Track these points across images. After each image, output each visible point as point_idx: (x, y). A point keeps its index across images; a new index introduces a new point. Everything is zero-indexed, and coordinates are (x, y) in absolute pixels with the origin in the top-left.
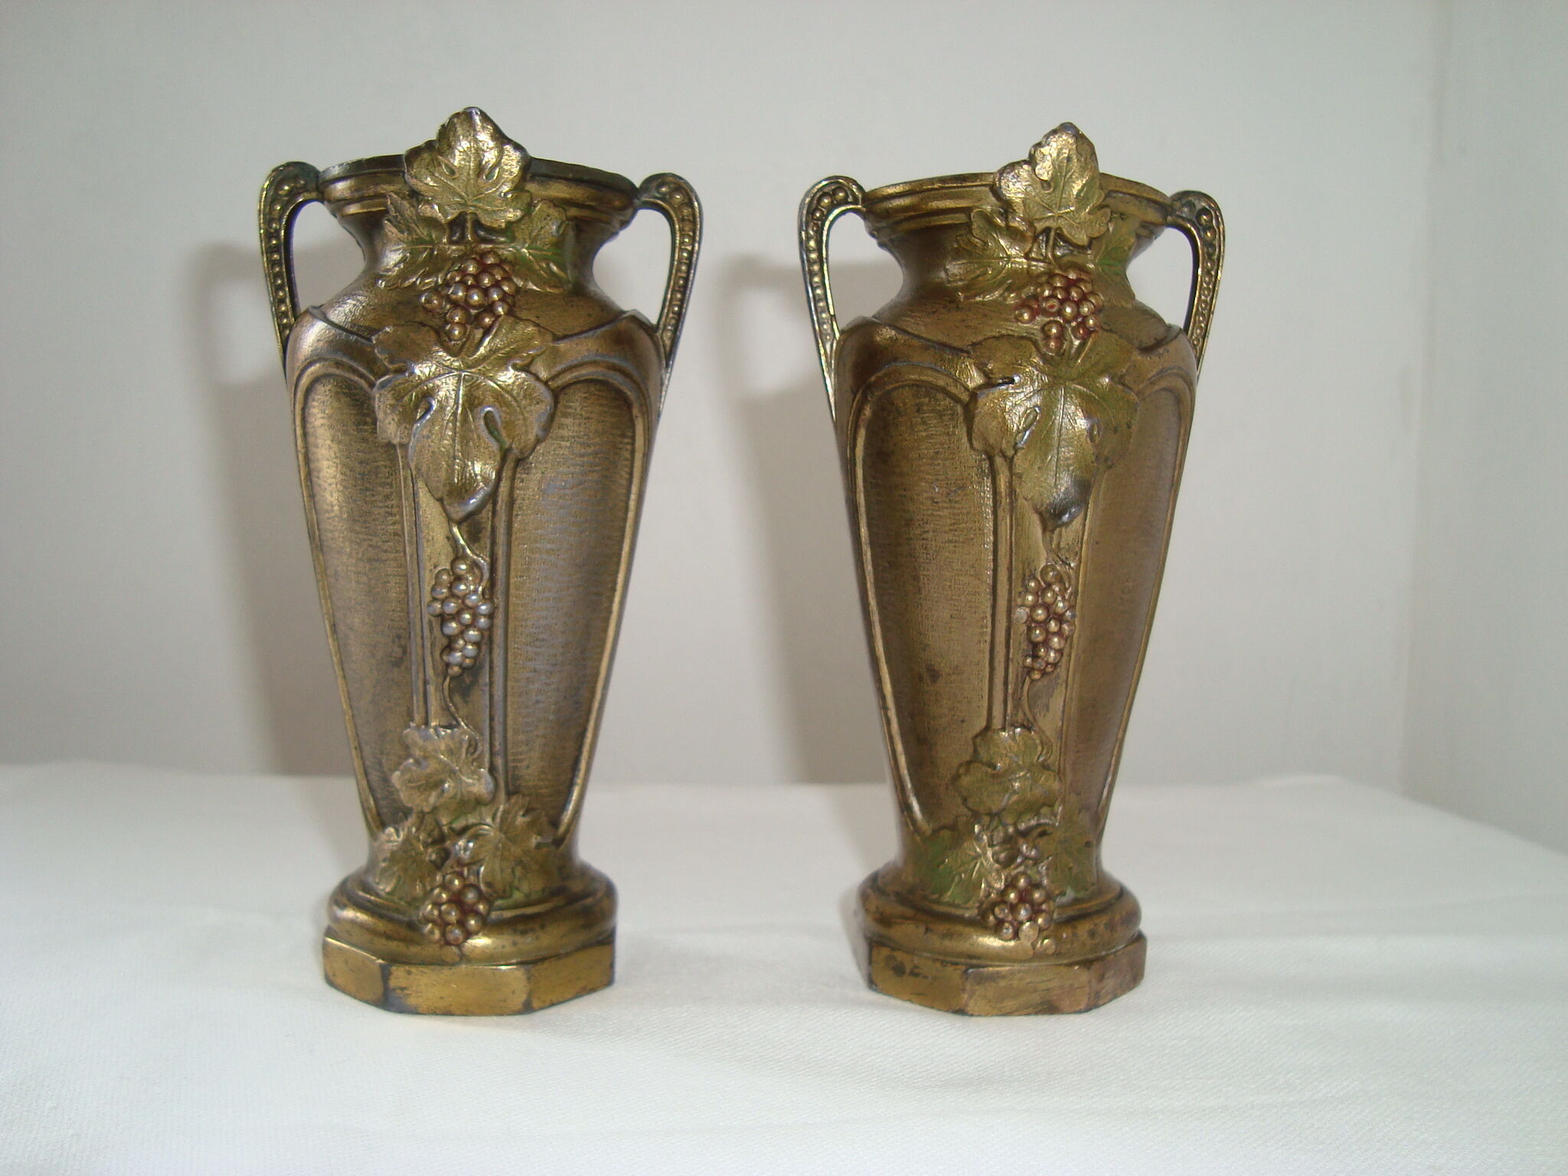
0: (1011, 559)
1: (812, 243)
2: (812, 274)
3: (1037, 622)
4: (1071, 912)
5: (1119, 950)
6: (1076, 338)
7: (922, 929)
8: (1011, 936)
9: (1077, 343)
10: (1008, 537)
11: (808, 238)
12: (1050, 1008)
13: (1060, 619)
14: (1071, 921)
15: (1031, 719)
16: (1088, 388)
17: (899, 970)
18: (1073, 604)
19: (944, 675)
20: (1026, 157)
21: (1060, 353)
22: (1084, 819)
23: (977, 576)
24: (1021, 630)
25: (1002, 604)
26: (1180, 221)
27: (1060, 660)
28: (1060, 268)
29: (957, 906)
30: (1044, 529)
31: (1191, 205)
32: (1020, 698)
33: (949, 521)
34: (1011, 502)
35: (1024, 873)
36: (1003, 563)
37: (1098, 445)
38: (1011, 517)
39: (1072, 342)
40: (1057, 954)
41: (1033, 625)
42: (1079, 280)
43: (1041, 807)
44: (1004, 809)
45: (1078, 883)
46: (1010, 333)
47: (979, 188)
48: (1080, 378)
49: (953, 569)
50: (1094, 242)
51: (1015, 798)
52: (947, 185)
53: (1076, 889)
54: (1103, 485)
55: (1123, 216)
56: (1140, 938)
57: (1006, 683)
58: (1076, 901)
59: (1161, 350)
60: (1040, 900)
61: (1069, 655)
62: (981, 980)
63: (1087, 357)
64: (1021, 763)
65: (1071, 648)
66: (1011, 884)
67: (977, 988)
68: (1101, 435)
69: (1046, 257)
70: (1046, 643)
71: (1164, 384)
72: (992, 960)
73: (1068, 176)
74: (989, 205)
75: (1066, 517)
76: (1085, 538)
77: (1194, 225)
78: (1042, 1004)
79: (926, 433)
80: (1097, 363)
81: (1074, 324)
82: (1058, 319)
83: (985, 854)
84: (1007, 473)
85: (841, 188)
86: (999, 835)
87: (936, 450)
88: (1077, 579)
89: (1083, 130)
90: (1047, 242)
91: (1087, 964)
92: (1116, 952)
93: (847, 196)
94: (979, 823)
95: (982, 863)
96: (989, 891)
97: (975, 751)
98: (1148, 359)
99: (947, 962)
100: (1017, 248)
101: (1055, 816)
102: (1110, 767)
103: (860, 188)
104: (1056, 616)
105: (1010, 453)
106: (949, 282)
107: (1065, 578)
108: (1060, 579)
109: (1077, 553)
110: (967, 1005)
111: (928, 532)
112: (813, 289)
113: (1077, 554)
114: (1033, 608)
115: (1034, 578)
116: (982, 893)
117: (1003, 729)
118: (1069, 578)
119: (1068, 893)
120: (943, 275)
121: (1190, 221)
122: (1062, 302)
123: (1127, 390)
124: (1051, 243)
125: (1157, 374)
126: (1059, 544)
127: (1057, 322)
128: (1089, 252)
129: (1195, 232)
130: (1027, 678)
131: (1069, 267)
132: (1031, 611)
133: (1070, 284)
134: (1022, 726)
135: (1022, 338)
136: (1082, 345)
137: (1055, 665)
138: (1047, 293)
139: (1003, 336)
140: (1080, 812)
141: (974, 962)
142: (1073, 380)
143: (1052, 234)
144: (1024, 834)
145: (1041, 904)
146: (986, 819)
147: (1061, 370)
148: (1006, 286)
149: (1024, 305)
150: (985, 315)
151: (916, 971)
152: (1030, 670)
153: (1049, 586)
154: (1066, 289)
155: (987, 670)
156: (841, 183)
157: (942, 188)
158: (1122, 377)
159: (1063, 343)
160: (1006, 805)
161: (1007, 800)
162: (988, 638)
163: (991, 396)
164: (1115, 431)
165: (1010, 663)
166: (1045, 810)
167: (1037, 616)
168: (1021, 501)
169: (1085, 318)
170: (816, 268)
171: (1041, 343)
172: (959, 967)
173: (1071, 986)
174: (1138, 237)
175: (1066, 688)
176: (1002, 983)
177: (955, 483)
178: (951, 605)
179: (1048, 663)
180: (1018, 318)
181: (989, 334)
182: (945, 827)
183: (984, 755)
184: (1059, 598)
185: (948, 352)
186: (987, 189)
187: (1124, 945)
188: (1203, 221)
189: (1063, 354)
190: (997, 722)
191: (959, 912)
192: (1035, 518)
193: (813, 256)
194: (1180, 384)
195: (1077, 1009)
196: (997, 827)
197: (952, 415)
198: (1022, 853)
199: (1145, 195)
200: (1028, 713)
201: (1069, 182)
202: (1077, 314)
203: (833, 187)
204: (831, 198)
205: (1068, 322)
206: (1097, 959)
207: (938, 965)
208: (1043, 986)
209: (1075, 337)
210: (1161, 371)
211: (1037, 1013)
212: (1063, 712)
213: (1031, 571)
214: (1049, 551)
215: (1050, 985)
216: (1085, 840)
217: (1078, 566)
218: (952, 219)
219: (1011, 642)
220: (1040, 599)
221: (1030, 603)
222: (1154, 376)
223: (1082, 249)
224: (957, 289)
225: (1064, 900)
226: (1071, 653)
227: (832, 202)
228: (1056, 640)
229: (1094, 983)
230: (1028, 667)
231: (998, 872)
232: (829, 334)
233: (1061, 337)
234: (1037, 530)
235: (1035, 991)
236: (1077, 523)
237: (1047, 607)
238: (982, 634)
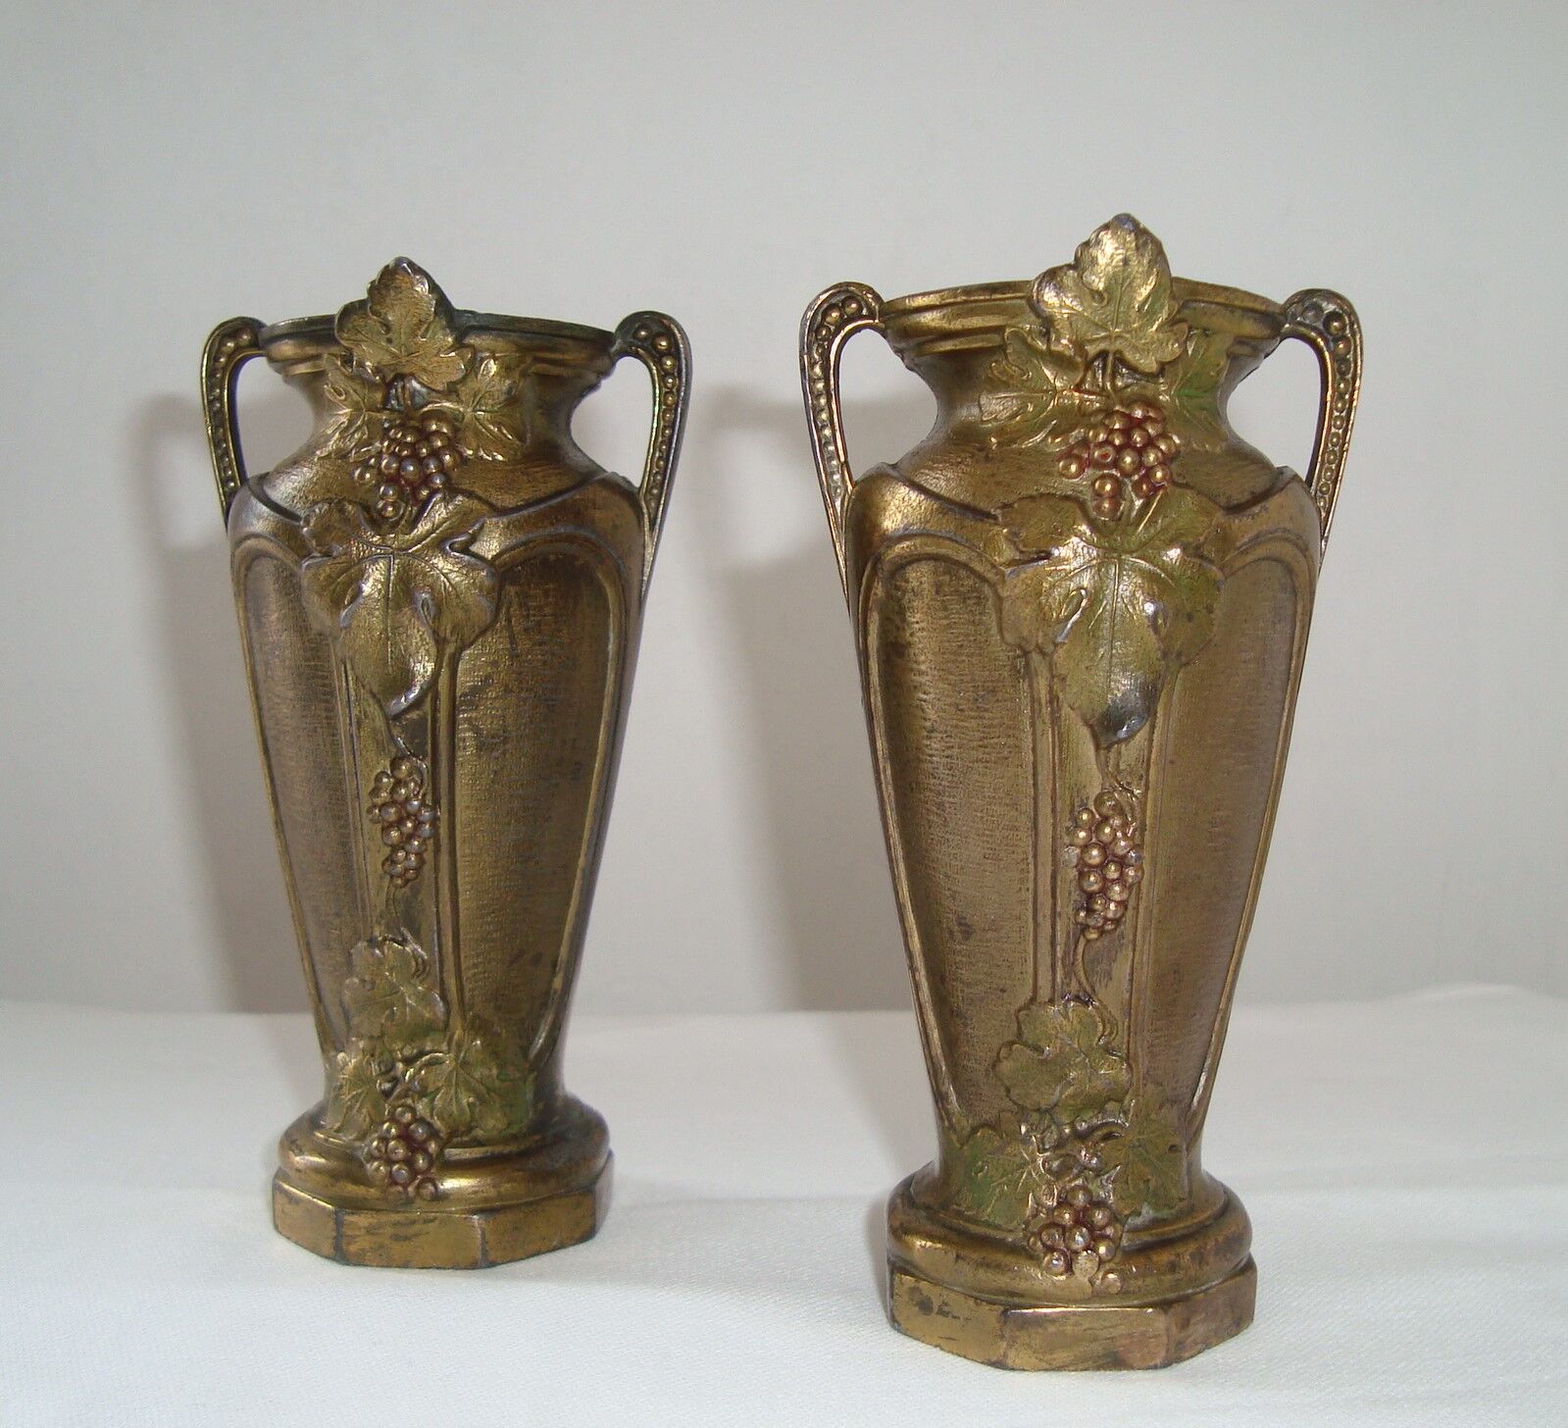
0: (1055, 785)
1: (817, 370)
2: (817, 411)
3: (1091, 866)
4: (1146, 1238)
5: (1212, 1287)
6: (1139, 497)
7: (952, 1256)
8: (1062, 1269)
9: (1138, 503)
10: (1051, 757)
11: (812, 365)
12: (1114, 1361)
13: (1122, 862)
14: (1145, 1250)
15: (1088, 989)
16: (1151, 562)
17: (925, 1306)
18: (1137, 841)
19: (979, 932)
20: (1071, 260)
21: (1117, 518)
22: (1170, 1115)
23: (1015, 806)
24: (1072, 876)
25: (1046, 842)
26: (1302, 329)
27: (1123, 915)
28: (1122, 404)
29: (997, 1227)
30: (1097, 747)
31: (1318, 309)
32: (1073, 964)
33: (977, 734)
34: (1052, 713)
35: (1084, 1188)
36: (1045, 787)
37: (1165, 638)
38: (1053, 730)
39: (1132, 502)
40: (1124, 1293)
41: (1086, 870)
42: (1146, 419)
43: (1106, 1102)
44: (1056, 1105)
45: (1158, 1198)
46: (1052, 491)
47: (1014, 302)
48: (1141, 550)
49: (984, 797)
50: (1167, 367)
51: (1070, 1091)
52: (973, 298)
53: (1156, 1207)
54: (1178, 688)
55: (1206, 332)
56: (1249, 1267)
57: (1053, 944)
58: (1156, 1223)
59: (1256, 509)
60: (1101, 1223)
61: (1136, 908)
62: (1026, 1323)
63: (1152, 521)
64: (1076, 1046)
65: (1138, 898)
66: (1064, 1203)
67: (1018, 1333)
68: (1168, 625)
69: (1104, 388)
70: (1104, 891)
71: (1260, 552)
72: (1038, 1299)
73: (1126, 285)
74: (1028, 324)
75: (1123, 732)
76: (1153, 756)
77: (1320, 334)
78: (1105, 1356)
79: (948, 622)
80: (1164, 530)
81: (1136, 477)
82: (1114, 472)
83: (1034, 1161)
84: (1046, 673)
85: (852, 298)
86: (1052, 1137)
87: (959, 644)
88: (1144, 812)
89: (1145, 222)
90: (1104, 369)
91: (1164, 1305)
92: (1207, 1289)
93: (860, 309)
94: (1026, 1121)
95: (1030, 1174)
96: (1037, 1209)
97: (1019, 1028)
98: (1237, 521)
99: (982, 1301)
100: (1065, 378)
101: (1126, 1113)
102: (1209, 1046)
103: (877, 297)
104: (1116, 859)
105: (1049, 648)
106: (982, 422)
107: (1127, 809)
108: (1119, 810)
109: (1142, 776)
110: (1005, 1355)
111: (952, 747)
112: (819, 430)
113: (1144, 778)
114: (1086, 847)
115: (1087, 810)
116: (1028, 1213)
117: (1052, 1001)
118: (1132, 809)
119: (1144, 1211)
120: (975, 411)
121: (1315, 329)
122: (1119, 450)
123: (1205, 564)
124: (1109, 371)
125: (1250, 541)
126: (1118, 765)
127: (1111, 476)
128: (1162, 381)
129: (1322, 344)
130: (1082, 937)
131: (1135, 402)
132: (1082, 851)
133: (1132, 424)
134: (1077, 998)
135: (1067, 498)
136: (1146, 506)
137: (1117, 921)
138: (1102, 437)
139: (1042, 495)
140: (1160, 1108)
141: (1016, 1300)
142: (1131, 552)
143: (1111, 358)
144: (1081, 1137)
145: (1103, 1228)
146: (1035, 1116)
147: (1115, 540)
148: (1050, 428)
149: (1069, 455)
150: (1020, 468)
151: (946, 1309)
152: (1085, 928)
153: (1105, 819)
154: (1126, 433)
155: (1031, 926)
156: (852, 292)
157: (965, 302)
158: (1198, 547)
159: (1121, 504)
160: (1058, 1101)
161: (1057, 1093)
162: (1031, 885)
163: (1023, 575)
164: (1190, 618)
165: (1058, 919)
166: (1110, 1106)
167: (1090, 858)
168: (1066, 710)
169: (1150, 470)
170: (823, 401)
171: (1091, 504)
172: (996, 1307)
173: (1143, 1334)
174: (1233, 357)
175: (1134, 950)
176: (1052, 1329)
177: (983, 686)
178: (983, 842)
179: (1106, 919)
180: (1064, 474)
181: (1024, 493)
182: (986, 1125)
183: (1029, 1035)
184: (1119, 834)
185: (971, 517)
186: (1023, 302)
187: (1220, 1280)
188: (1333, 330)
189: (1120, 519)
190: (1044, 993)
191: (999, 1235)
192: (1085, 732)
193: (820, 385)
194: (1287, 551)
195: (1152, 1364)
196: (1049, 1127)
197: (979, 598)
198: (1078, 1161)
199: (1237, 303)
200: (1083, 980)
201: (1132, 289)
202: (1139, 465)
203: (843, 297)
204: (840, 310)
205: (1128, 475)
206: (1178, 1301)
207: (971, 1302)
208: (1105, 1333)
209: (1137, 495)
210: (1257, 536)
211: (1098, 1368)
212: (1131, 980)
213: (1082, 801)
214: (1105, 774)
215: (1115, 1332)
216: (1170, 1144)
217: (1145, 794)
218: (983, 341)
219: (1058, 891)
220: (1094, 835)
221: (1081, 843)
222: (1244, 544)
223: (1152, 377)
224: (989, 433)
225: (1139, 1221)
226: (1138, 905)
227: (841, 316)
228: (1117, 888)
229: (1174, 1331)
230: (1081, 924)
231: (1049, 1183)
232: (840, 487)
233: (1117, 496)
234: (1088, 749)
235: (1095, 1339)
236: (1140, 737)
237: (1104, 848)
238: (1022, 881)
